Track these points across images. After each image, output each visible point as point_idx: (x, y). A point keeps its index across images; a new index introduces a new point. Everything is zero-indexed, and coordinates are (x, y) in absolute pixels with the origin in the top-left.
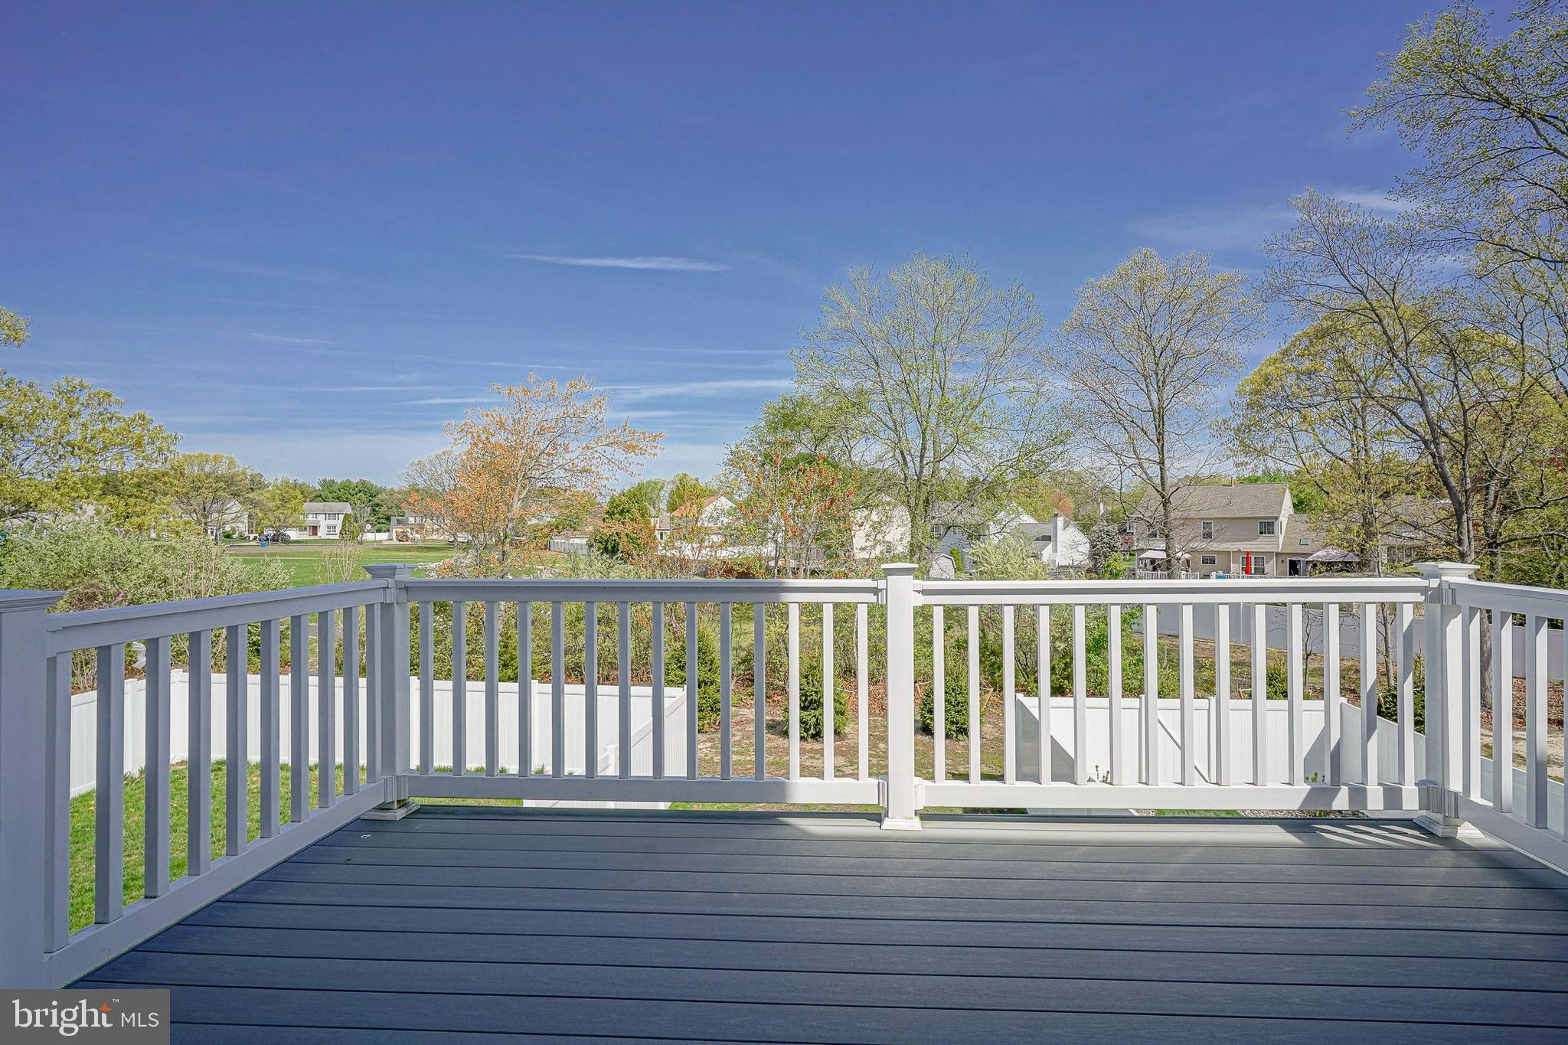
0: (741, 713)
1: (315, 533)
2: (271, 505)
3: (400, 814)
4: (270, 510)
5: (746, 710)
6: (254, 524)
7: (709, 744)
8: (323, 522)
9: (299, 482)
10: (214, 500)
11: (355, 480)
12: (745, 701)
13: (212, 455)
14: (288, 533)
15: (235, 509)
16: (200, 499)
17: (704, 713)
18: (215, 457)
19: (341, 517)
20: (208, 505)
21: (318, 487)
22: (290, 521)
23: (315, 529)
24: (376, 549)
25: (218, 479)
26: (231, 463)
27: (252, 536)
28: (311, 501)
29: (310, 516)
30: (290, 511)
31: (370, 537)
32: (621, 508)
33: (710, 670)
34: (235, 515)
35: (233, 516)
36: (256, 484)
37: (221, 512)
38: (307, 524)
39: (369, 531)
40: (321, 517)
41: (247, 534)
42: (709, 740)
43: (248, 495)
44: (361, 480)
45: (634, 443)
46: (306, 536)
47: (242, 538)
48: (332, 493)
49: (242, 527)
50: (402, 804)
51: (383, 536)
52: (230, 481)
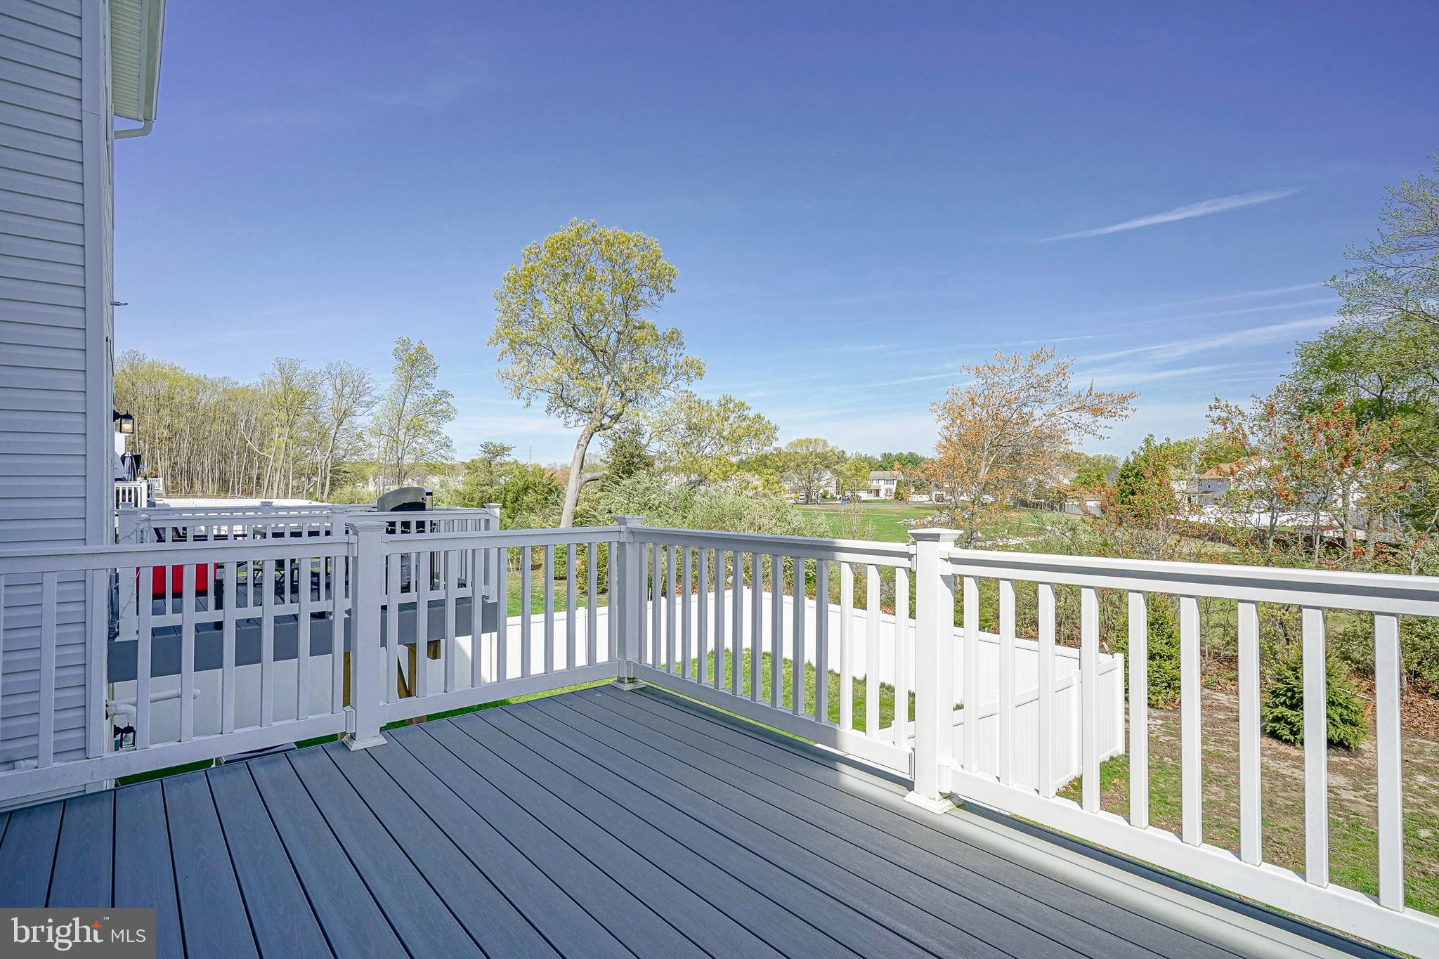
0: (1213, 697)
1: (878, 495)
2: (848, 474)
3: (628, 687)
4: (848, 478)
5: (1221, 695)
6: (839, 488)
7: (1160, 722)
8: (883, 487)
9: (869, 456)
10: (815, 470)
11: (905, 453)
12: (1223, 685)
13: (813, 438)
14: (860, 494)
15: (827, 477)
16: (806, 471)
17: (1158, 688)
18: (815, 440)
19: (895, 482)
20: (811, 474)
21: (880, 459)
22: (861, 485)
23: (877, 492)
24: (917, 508)
25: (817, 456)
26: (825, 443)
27: (838, 497)
28: (876, 470)
29: (875, 481)
30: (860, 478)
31: (916, 498)
32: (1136, 471)
33: (1167, 644)
34: (827, 482)
35: (826, 482)
36: (841, 458)
37: (819, 480)
38: (872, 488)
39: (913, 493)
40: (882, 482)
41: (835, 495)
42: (1161, 718)
43: (834, 467)
44: (910, 453)
45: (1101, 406)
46: (872, 497)
47: (833, 498)
48: (887, 463)
49: (832, 490)
50: (632, 680)
51: (925, 498)
52: (823, 457)
